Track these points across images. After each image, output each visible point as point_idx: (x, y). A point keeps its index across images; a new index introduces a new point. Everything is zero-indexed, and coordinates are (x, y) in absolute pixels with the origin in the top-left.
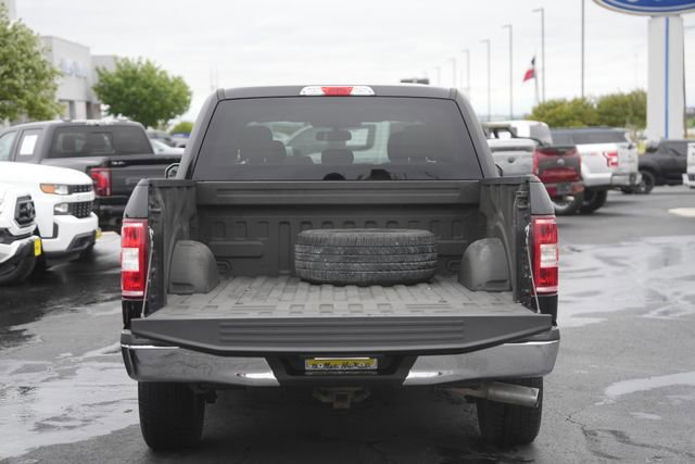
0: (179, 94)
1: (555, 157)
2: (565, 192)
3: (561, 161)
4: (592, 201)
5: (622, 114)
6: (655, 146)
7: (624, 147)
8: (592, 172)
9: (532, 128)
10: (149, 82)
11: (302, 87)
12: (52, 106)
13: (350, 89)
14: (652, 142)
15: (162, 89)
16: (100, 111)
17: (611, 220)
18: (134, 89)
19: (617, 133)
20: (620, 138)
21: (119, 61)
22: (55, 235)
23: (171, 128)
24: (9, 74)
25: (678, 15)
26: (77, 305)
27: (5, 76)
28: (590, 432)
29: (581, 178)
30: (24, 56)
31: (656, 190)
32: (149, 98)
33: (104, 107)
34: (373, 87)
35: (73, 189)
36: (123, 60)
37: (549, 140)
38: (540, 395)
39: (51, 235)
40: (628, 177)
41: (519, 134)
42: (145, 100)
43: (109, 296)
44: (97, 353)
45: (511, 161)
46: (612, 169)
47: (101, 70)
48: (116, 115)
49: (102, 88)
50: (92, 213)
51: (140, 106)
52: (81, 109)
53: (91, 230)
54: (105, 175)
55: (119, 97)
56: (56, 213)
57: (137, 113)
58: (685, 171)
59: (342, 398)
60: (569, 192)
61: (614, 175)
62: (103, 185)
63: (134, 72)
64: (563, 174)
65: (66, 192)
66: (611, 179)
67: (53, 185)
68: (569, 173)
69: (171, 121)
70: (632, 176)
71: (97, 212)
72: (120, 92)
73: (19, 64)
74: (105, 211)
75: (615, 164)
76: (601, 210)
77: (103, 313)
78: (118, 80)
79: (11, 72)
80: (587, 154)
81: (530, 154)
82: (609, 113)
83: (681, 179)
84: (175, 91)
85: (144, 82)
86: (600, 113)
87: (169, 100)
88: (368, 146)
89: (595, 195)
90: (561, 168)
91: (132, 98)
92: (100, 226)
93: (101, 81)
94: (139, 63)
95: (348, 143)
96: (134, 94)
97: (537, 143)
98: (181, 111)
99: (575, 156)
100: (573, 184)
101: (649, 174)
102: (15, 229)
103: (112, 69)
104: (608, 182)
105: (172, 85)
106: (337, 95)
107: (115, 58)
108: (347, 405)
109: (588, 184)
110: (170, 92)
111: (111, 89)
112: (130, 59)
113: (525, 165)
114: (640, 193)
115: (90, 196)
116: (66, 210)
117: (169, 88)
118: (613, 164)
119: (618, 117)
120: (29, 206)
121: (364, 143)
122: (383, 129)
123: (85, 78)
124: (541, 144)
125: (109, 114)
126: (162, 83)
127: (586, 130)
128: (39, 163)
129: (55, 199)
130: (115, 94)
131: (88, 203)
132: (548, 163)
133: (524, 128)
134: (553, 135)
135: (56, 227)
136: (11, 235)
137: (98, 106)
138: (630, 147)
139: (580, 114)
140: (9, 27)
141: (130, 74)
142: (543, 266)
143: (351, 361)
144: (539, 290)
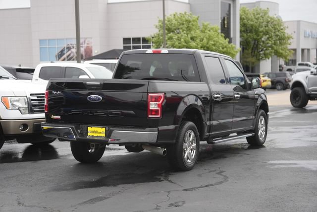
11: (147, 51)
13: (161, 51)
106: (157, 53)
142: (151, 108)
143: (99, 135)
144: (149, 116)
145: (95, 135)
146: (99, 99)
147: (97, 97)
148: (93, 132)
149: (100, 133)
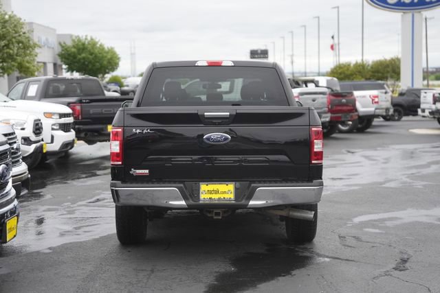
0: (111, 59)
1: (341, 98)
2: (346, 119)
3: (344, 100)
4: (364, 124)
5: (385, 72)
6: (404, 92)
7: (382, 93)
8: (363, 107)
9: (328, 81)
10: (92, 51)
11: (196, 61)
12: (34, 66)
13: (221, 63)
14: (403, 90)
15: (101, 55)
16: (62, 69)
17: (374, 135)
18: (83, 55)
19: (380, 84)
20: (381, 87)
21: (74, 38)
22: (52, 142)
23: (107, 80)
24: (7, 46)
25: (420, 12)
26: (67, 180)
27: (5, 48)
28: (342, 237)
29: (356, 111)
30: (17, 35)
31: (404, 118)
32: (93, 61)
33: (64, 67)
34: (233, 62)
35: (62, 116)
36: (76, 37)
37: (338, 89)
38: (316, 215)
39: (50, 142)
40: (384, 110)
41: (320, 85)
42: (90, 62)
43: (84, 176)
44: (84, 203)
45: (314, 100)
46: (375, 105)
47: (62, 44)
48: (72, 71)
49: (64, 54)
50: (72, 130)
51: (87, 66)
52: (50, 67)
53: (72, 139)
54: (78, 108)
55: (75, 60)
56: (53, 129)
57: (85, 70)
58: (419, 107)
59: (217, 214)
60: (349, 119)
61: (376, 109)
62: (77, 113)
63: (84, 44)
64: (345, 108)
65: (58, 117)
66: (375, 112)
67: (51, 113)
68: (349, 108)
69: (106, 75)
70: (387, 110)
71: (74, 129)
72: (75, 57)
73: (14, 40)
74: (78, 128)
75: (377, 102)
76: (369, 130)
77: (83, 184)
78: (73, 50)
79: (8, 44)
80: (360, 97)
81: (326, 96)
82: (378, 72)
83: (417, 112)
84: (109, 57)
85: (90, 51)
86: (373, 72)
87: (105, 63)
88: (231, 91)
89: (365, 121)
90: (344, 105)
91: (82, 61)
92: (76, 137)
93: (63, 50)
94: (86, 39)
95: (218, 90)
96: (84, 58)
97: (330, 90)
98: (113, 69)
99: (353, 97)
100: (351, 114)
101: (400, 109)
102: (33, 138)
103: (69, 43)
104: (372, 113)
105: (107, 53)
106: (215, 65)
107: (71, 36)
108: (220, 218)
109: (361, 114)
110: (106, 57)
111: (69, 55)
112: (80, 36)
113: (323, 103)
114: (394, 120)
115: (70, 120)
116: (58, 127)
117: (105, 55)
118: (375, 102)
119: (383, 74)
120: (40, 125)
121: (228, 90)
122: (239, 83)
123: (53, 48)
124: (332, 90)
125: (68, 71)
126: (100, 52)
127: (363, 82)
128: (39, 101)
129: (52, 121)
130: (71, 58)
131: (70, 124)
132: (337, 102)
133: (323, 81)
134: (340, 86)
135: (52, 137)
136: (31, 141)
137: (61, 66)
138: (386, 93)
139: (360, 72)
140: (7, 17)
141: (81, 47)
142: (315, 150)
143: (222, 196)
144: (313, 162)
145: (215, 196)
146: (226, 139)
147: (222, 136)
148: (210, 192)
149: (224, 192)
